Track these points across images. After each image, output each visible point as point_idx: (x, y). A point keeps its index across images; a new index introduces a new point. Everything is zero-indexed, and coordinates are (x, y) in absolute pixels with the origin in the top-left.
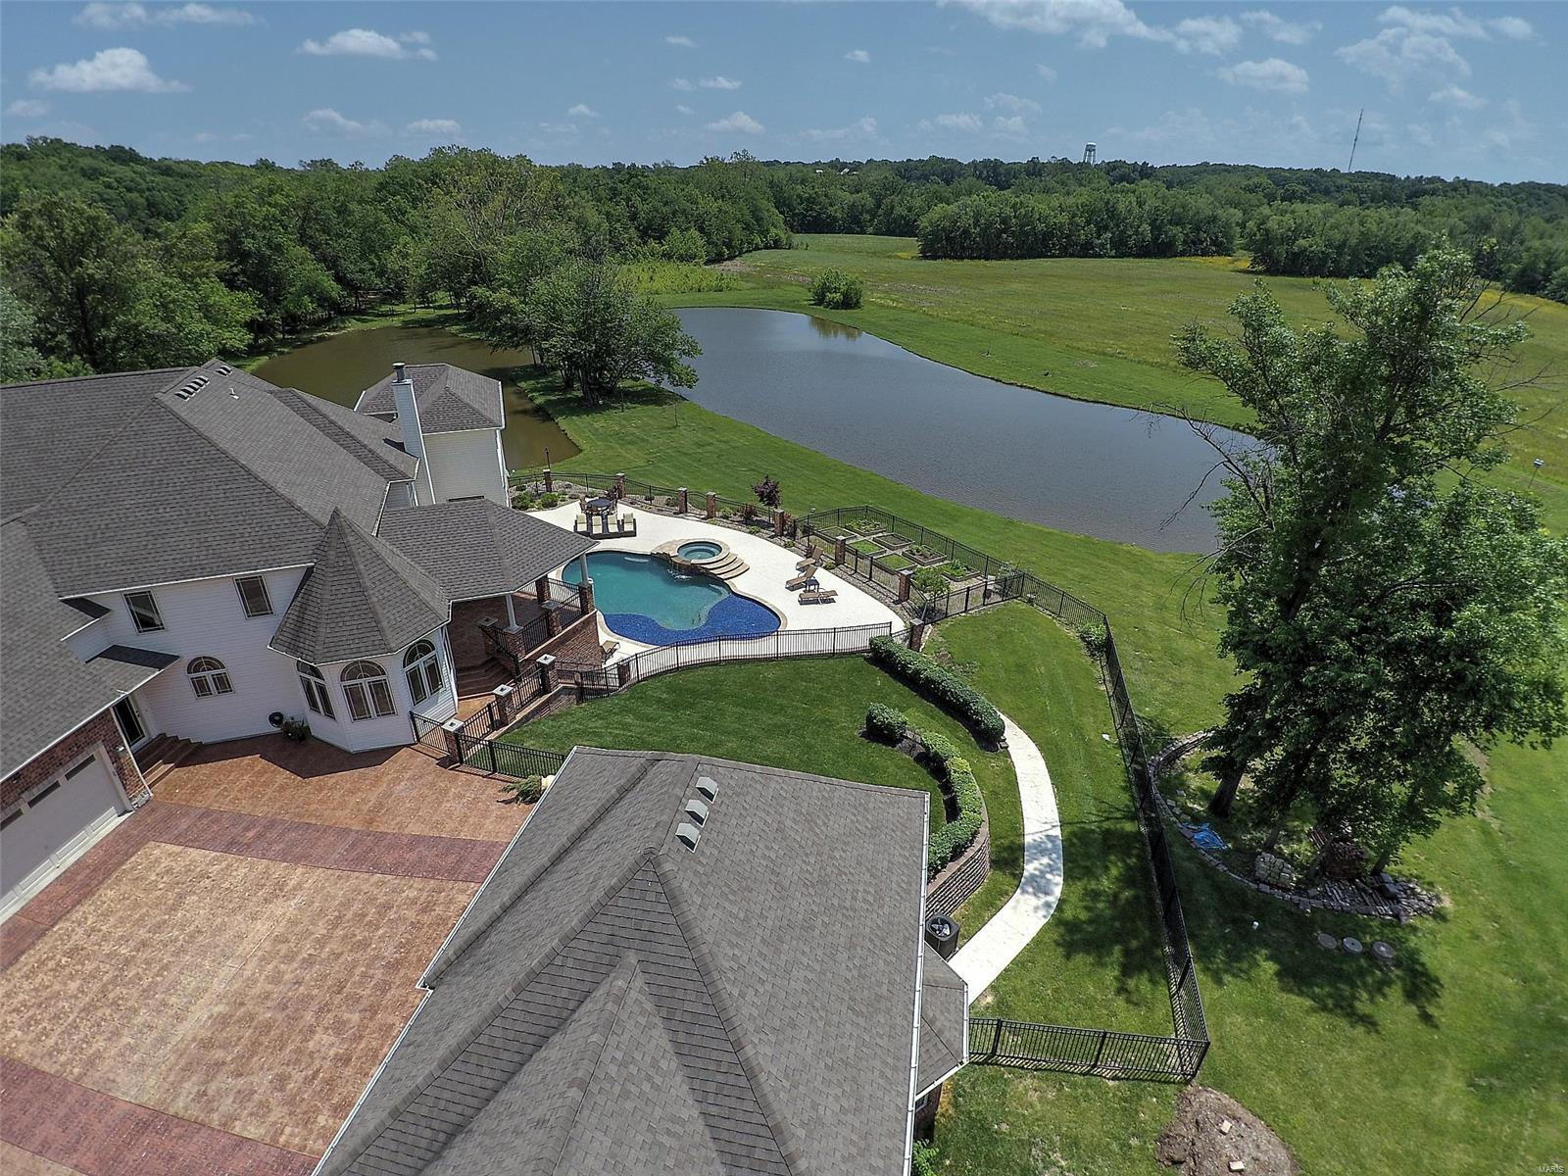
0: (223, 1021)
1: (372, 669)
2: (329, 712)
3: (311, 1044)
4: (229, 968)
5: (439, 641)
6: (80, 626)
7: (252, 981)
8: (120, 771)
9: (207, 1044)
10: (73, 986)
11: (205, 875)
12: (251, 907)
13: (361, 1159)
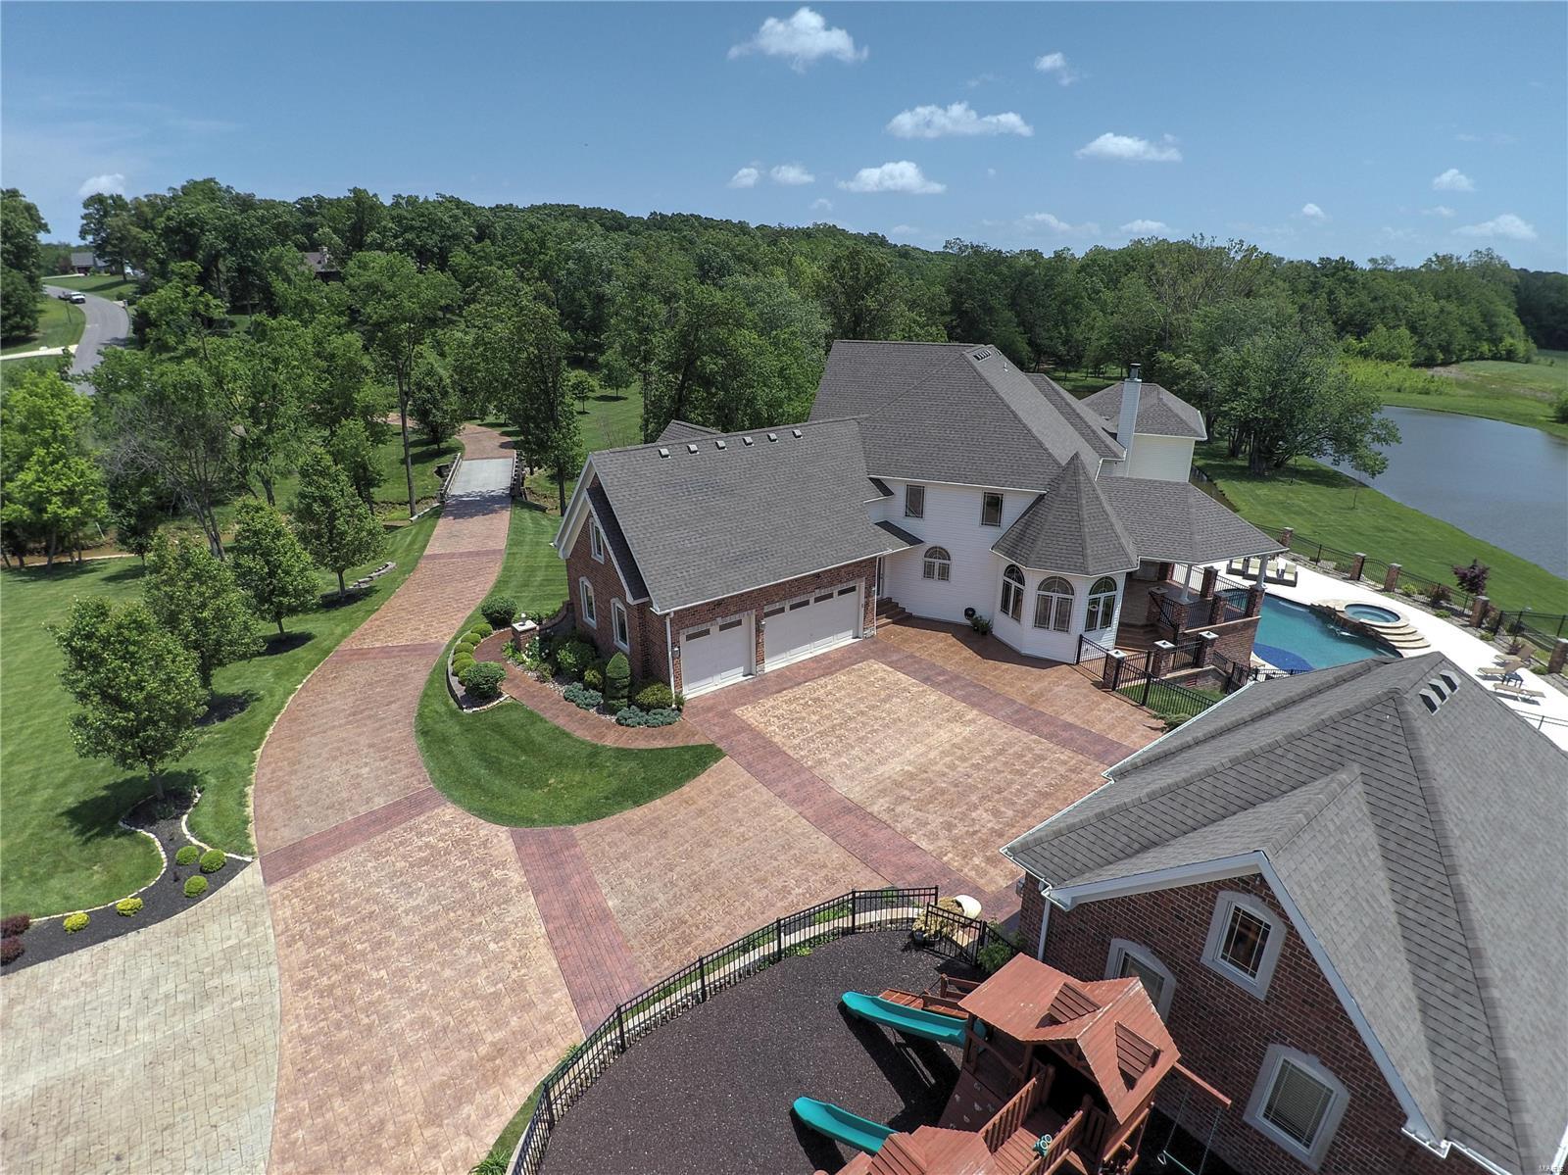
0: (911, 776)
1: (1067, 587)
2: (1017, 615)
3: (974, 815)
4: (919, 748)
5: (1121, 584)
6: (874, 496)
7: (933, 762)
8: (867, 604)
9: (899, 785)
10: (814, 718)
11: (905, 690)
12: (938, 720)
13: (1063, 839)
